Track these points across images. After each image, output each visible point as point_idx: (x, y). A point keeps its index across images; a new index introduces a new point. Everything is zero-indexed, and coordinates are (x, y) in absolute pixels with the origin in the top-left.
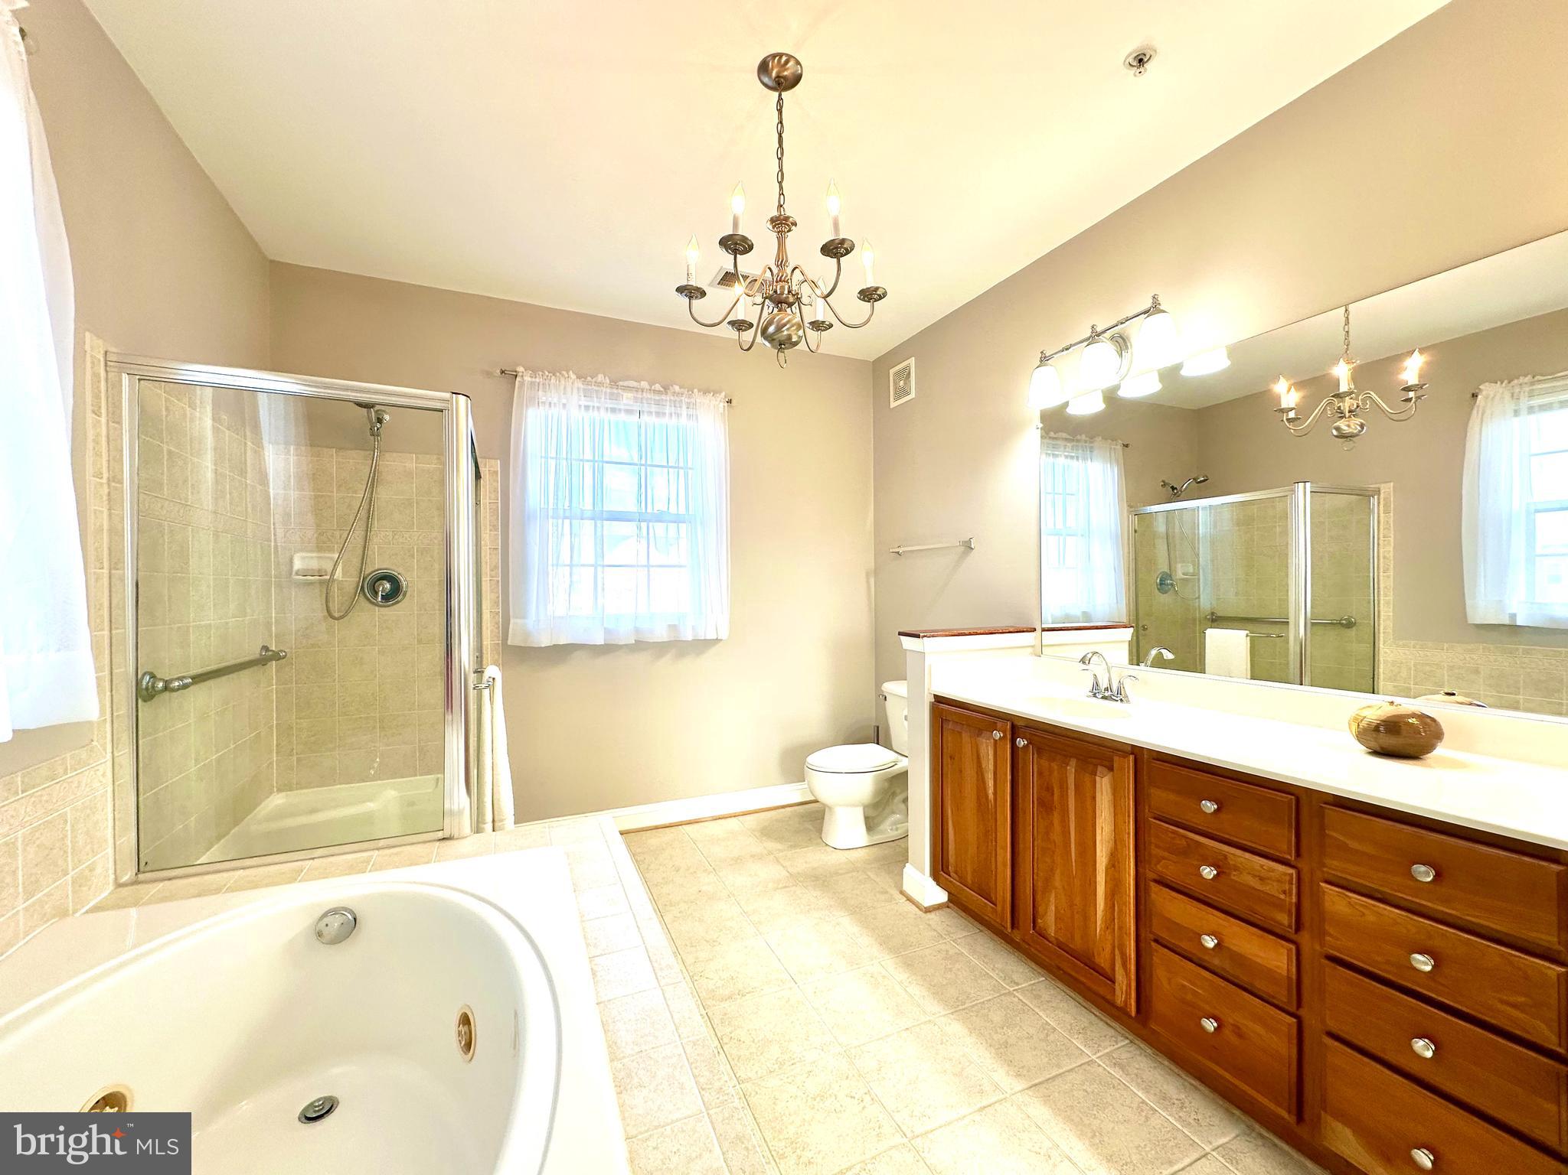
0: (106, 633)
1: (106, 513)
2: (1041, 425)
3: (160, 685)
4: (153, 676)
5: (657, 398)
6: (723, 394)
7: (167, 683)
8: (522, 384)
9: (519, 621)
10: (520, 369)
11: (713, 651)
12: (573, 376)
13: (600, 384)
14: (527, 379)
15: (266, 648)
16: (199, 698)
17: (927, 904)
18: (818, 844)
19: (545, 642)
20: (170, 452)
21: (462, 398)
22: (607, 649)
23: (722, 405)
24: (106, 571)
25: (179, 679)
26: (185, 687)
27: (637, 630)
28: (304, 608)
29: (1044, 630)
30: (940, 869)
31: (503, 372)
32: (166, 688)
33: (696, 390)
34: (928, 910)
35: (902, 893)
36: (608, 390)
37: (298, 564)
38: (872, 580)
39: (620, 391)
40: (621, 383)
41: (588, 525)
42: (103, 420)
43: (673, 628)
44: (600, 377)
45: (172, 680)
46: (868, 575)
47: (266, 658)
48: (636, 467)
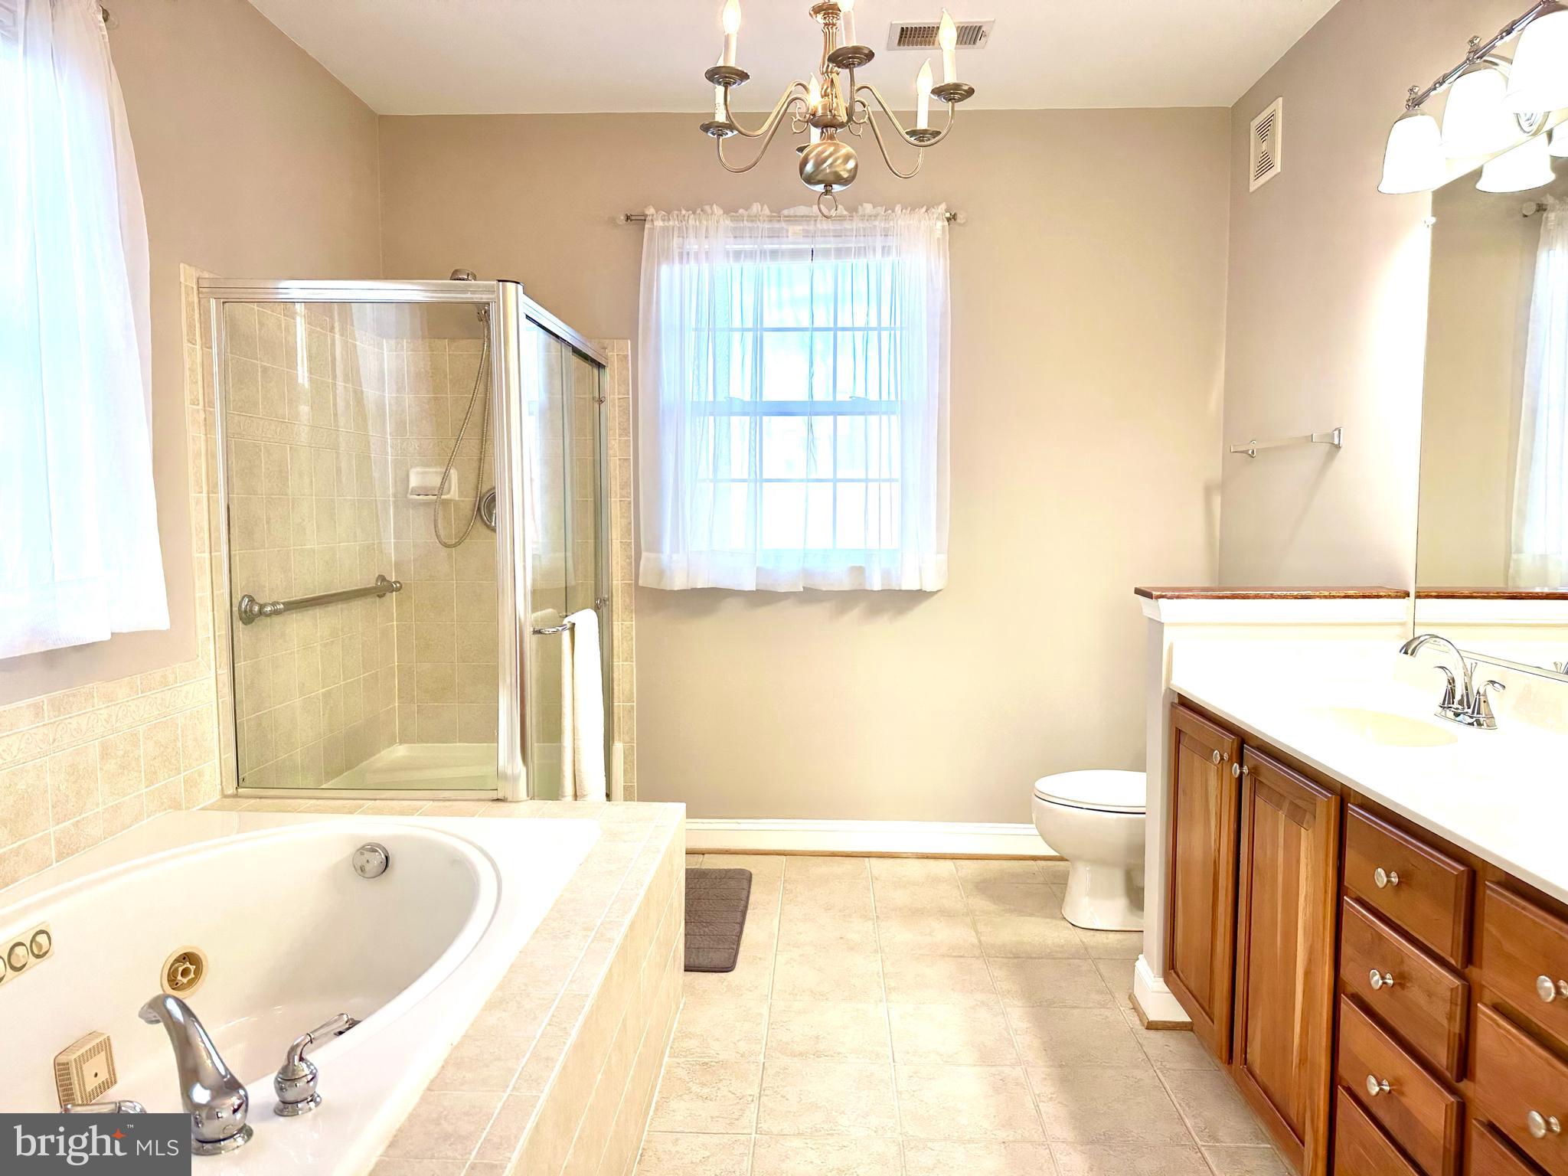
0: (207, 555)
1: (203, 437)
2: (1434, 220)
3: (256, 608)
4: (252, 600)
5: (838, 227)
6: (943, 206)
7: (262, 607)
8: (652, 229)
9: (652, 555)
10: (650, 211)
11: (925, 607)
12: (717, 210)
13: (752, 219)
14: (659, 223)
15: (382, 578)
16: (298, 626)
17: (1154, 1016)
19: (679, 582)
20: (265, 370)
21: (511, 286)
22: (762, 597)
23: (939, 224)
24: (205, 495)
25: (274, 604)
26: (277, 613)
27: (806, 573)
28: (420, 531)
29: (1418, 597)
30: (1171, 967)
31: (628, 218)
32: (261, 613)
33: (898, 208)
34: (1152, 1026)
35: (1132, 998)
36: (767, 225)
37: (414, 481)
38: (1217, 500)
39: (784, 225)
40: (786, 212)
41: (740, 425)
42: (198, 347)
43: (859, 571)
44: (756, 208)
45: (265, 605)
46: (1208, 491)
47: (382, 588)
48: (808, 334)
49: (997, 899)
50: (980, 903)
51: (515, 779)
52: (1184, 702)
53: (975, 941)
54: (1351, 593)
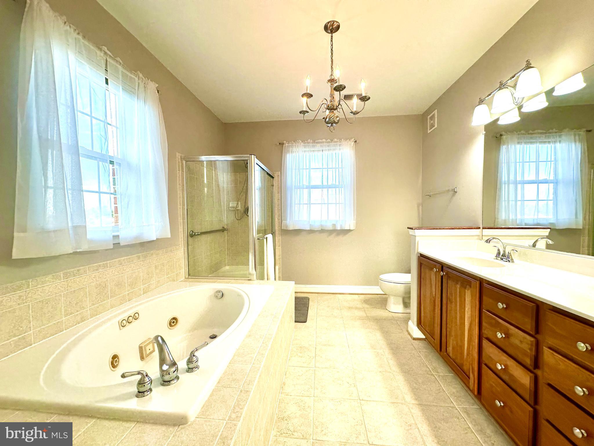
0: (182, 221)
1: (181, 193)
2: (485, 132)
3: (194, 234)
4: (193, 232)
5: (328, 144)
6: (353, 139)
7: (195, 233)
8: (285, 146)
9: (285, 222)
10: (285, 142)
11: (350, 233)
12: (300, 141)
13: (308, 143)
14: (287, 145)
15: (223, 227)
16: (204, 238)
17: (415, 336)
18: (384, 309)
19: (291, 228)
20: (196, 178)
21: (253, 156)
22: (311, 232)
23: (353, 143)
24: (182, 207)
25: (198, 233)
26: (198, 235)
27: (321, 225)
28: (232, 217)
29: (483, 228)
30: (420, 324)
31: (280, 144)
32: (195, 235)
33: (343, 140)
34: (414, 339)
35: (407, 331)
36: (312, 144)
37: (230, 205)
38: (421, 207)
39: (316, 144)
40: (316, 141)
41: (306, 191)
42: (181, 172)
43: (334, 225)
44: (309, 140)
45: (196, 233)
46: (418, 205)
47: (223, 230)
48: (321, 169)
49: (371, 304)
50: (366, 306)
51: (253, 275)
52: (422, 256)
53: (365, 315)
54: (465, 228)
